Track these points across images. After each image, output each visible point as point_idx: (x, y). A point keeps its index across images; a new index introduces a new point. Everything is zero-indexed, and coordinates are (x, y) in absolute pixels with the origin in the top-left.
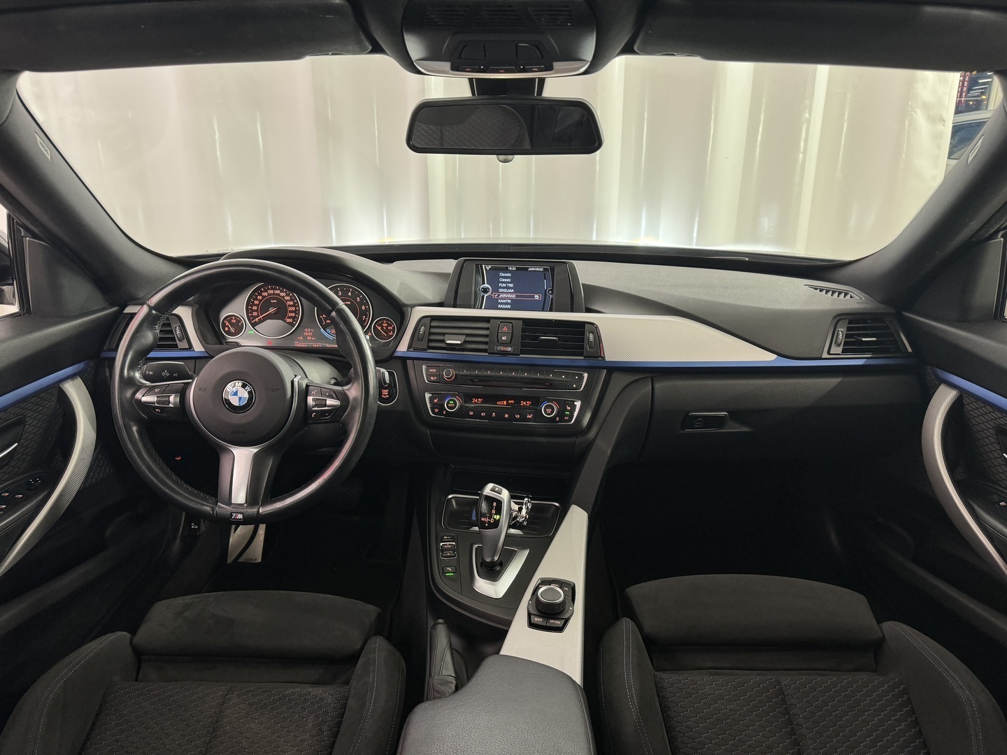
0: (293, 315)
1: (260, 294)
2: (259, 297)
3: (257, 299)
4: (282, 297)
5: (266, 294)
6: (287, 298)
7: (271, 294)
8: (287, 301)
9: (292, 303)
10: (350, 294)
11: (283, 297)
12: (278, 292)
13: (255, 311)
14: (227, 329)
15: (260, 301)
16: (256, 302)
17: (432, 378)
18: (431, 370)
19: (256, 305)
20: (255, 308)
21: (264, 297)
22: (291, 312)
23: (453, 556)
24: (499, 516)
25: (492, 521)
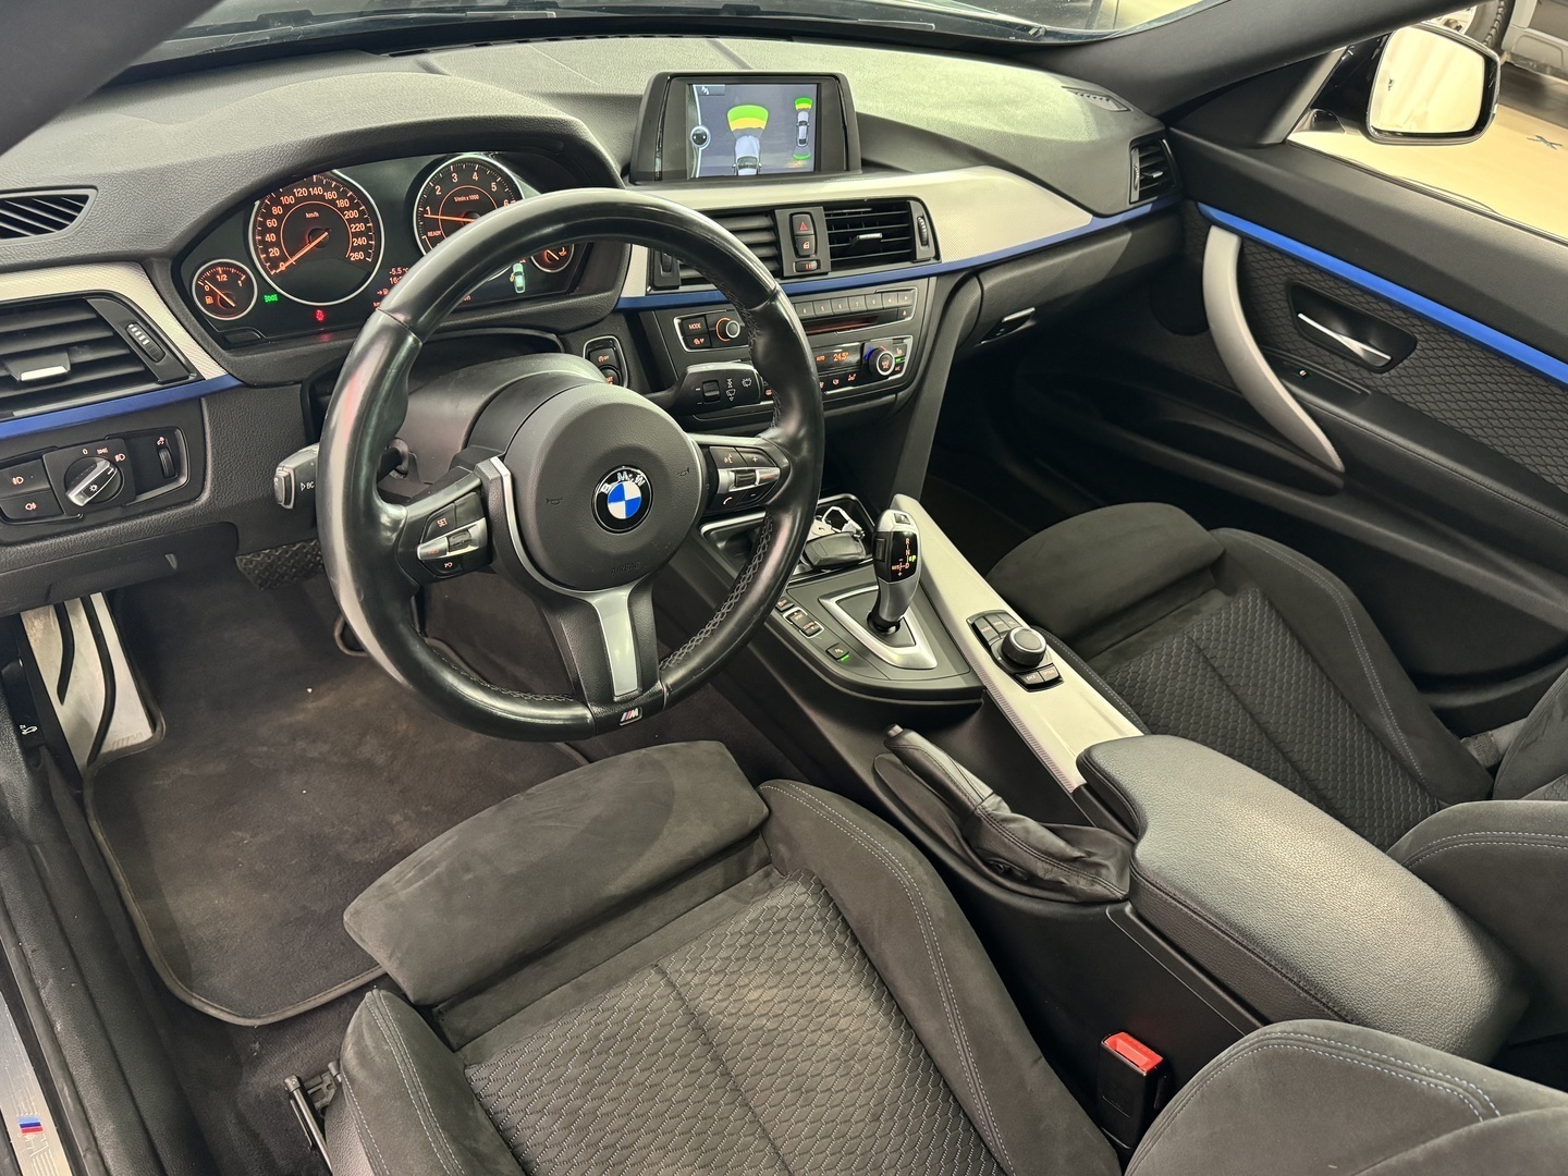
0: (362, 241)
1: (277, 202)
2: (277, 210)
3: (271, 216)
4: (329, 201)
5: (289, 200)
6: (342, 203)
7: (303, 199)
8: (342, 210)
9: (354, 214)
10: (475, 177)
11: (332, 202)
12: (317, 191)
13: (272, 245)
14: (209, 300)
15: (279, 218)
16: (271, 223)
17: (696, 341)
18: (692, 327)
19: (271, 230)
20: (270, 238)
21: (287, 207)
22: (357, 235)
23: (819, 630)
24: (914, 557)
25: (907, 566)
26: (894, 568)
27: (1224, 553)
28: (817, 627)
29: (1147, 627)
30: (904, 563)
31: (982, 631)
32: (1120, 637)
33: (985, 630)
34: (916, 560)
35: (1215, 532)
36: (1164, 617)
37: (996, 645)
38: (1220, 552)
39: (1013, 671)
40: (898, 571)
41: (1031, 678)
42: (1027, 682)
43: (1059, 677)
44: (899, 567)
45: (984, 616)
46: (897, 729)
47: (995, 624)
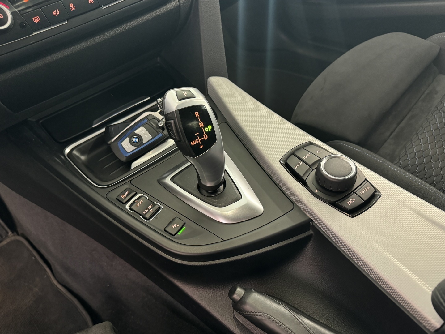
23: (160, 208)
24: (210, 127)
25: (206, 137)
26: (193, 143)
27: (441, 49)
28: (156, 207)
29: (408, 113)
30: (201, 135)
31: (295, 168)
32: (395, 126)
33: (297, 166)
34: (213, 129)
35: (429, 39)
36: (416, 103)
37: (310, 179)
38: (438, 50)
39: (332, 200)
40: (198, 145)
41: (351, 202)
42: (349, 208)
43: (376, 191)
44: (198, 141)
45: (293, 153)
46: (240, 291)
47: (305, 158)
